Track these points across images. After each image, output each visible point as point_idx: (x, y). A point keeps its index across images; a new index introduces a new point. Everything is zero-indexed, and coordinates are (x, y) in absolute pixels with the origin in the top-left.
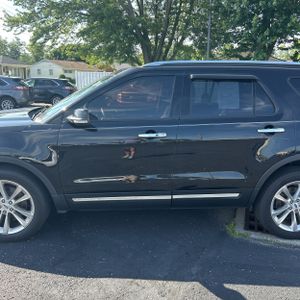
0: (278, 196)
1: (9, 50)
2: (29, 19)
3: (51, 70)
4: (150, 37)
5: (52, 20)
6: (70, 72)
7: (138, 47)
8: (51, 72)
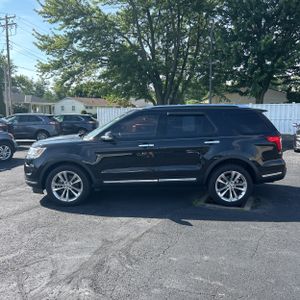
0: (219, 180)
1: (35, 89)
2: (58, 65)
3: (73, 107)
4: (161, 76)
5: (77, 66)
6: (91, 108)
7: (151, 85)
8: (73, 108)
